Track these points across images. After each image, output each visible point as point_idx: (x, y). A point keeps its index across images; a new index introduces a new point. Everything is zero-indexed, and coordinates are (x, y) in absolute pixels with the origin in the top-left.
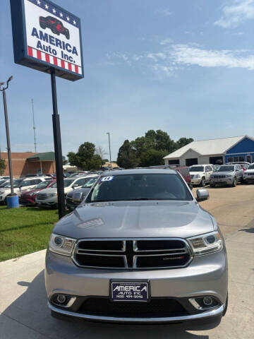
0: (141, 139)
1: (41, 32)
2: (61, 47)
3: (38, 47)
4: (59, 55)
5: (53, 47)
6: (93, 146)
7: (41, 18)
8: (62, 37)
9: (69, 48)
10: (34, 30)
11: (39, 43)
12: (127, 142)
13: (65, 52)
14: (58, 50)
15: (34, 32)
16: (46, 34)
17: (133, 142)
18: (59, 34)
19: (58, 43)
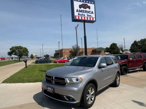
0: (143, 40)
1: (80, 10)
2: (87, 13)
3: (78, 15)
4: (86, 16)
5: (84, 14)
6: (116, 44)
7: (80, 5)
8: (87, 9)
9: (90, 12)
10: (77, 10)
11: (79, 13)
12: (135, 42)
13: (89, 14)
14: (86, 14)
15: (77, 11)
16: (81, 10)
17: (139, 42)
18: (86, 9)
19: (86, 12)
